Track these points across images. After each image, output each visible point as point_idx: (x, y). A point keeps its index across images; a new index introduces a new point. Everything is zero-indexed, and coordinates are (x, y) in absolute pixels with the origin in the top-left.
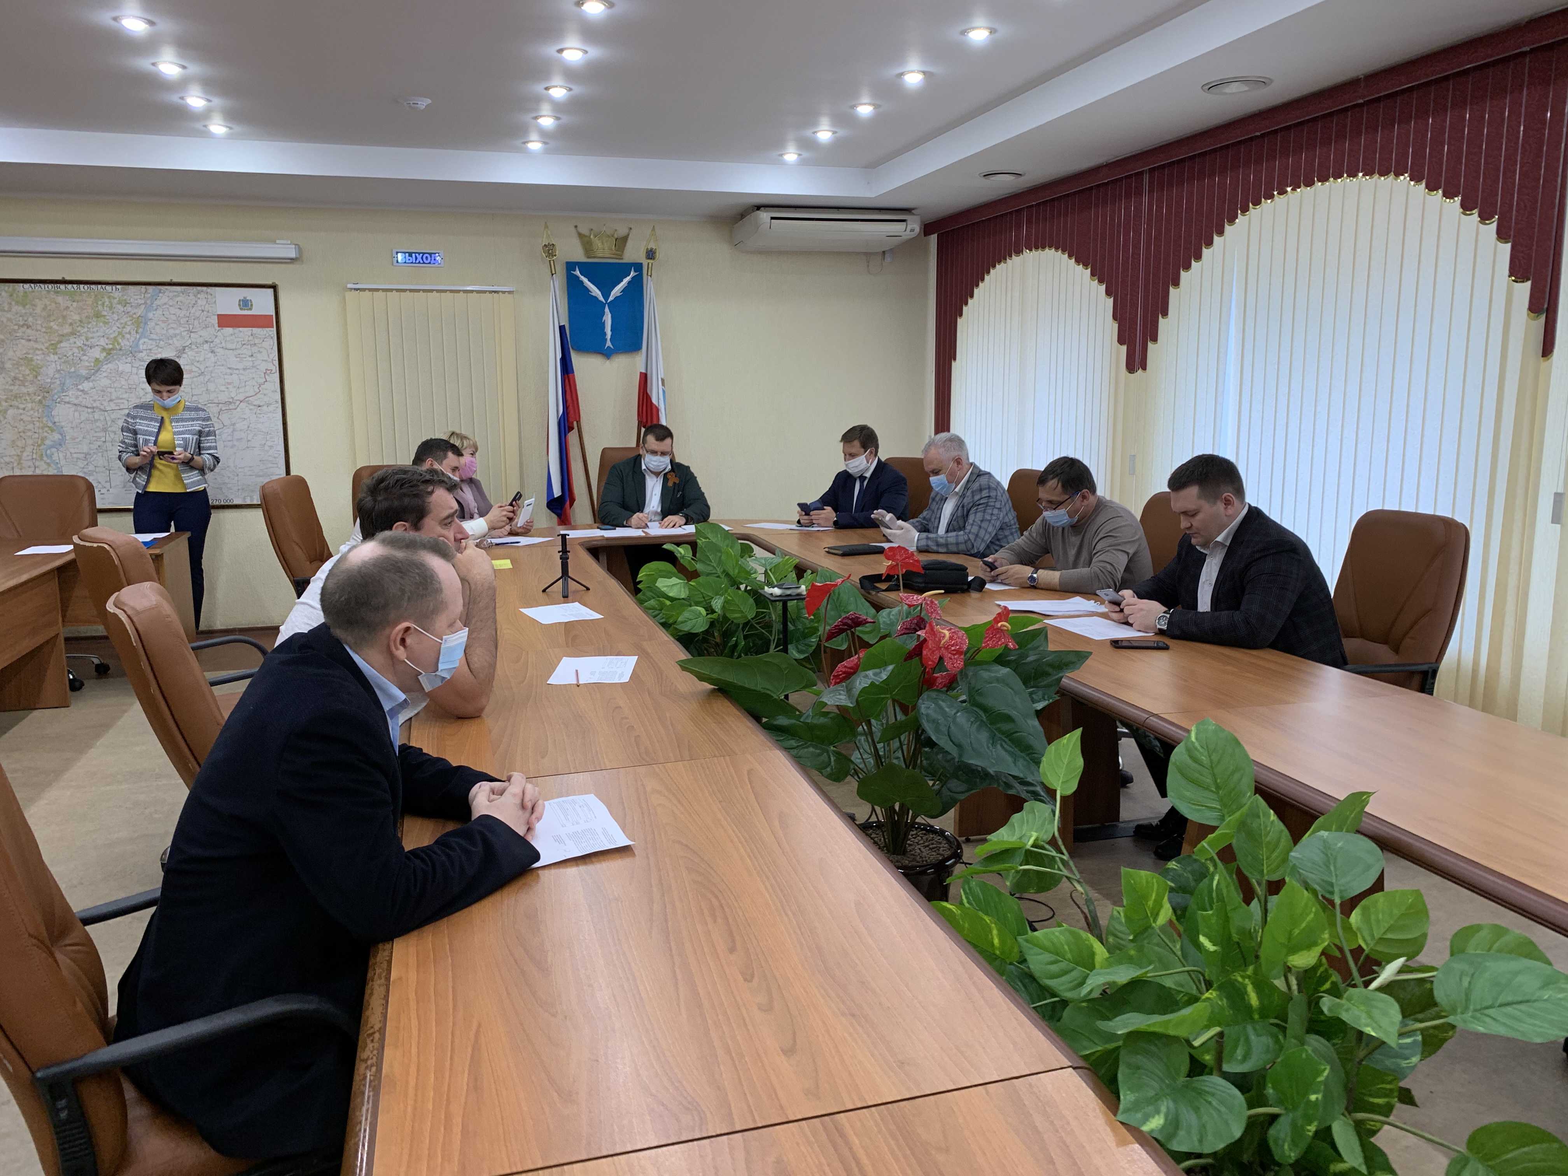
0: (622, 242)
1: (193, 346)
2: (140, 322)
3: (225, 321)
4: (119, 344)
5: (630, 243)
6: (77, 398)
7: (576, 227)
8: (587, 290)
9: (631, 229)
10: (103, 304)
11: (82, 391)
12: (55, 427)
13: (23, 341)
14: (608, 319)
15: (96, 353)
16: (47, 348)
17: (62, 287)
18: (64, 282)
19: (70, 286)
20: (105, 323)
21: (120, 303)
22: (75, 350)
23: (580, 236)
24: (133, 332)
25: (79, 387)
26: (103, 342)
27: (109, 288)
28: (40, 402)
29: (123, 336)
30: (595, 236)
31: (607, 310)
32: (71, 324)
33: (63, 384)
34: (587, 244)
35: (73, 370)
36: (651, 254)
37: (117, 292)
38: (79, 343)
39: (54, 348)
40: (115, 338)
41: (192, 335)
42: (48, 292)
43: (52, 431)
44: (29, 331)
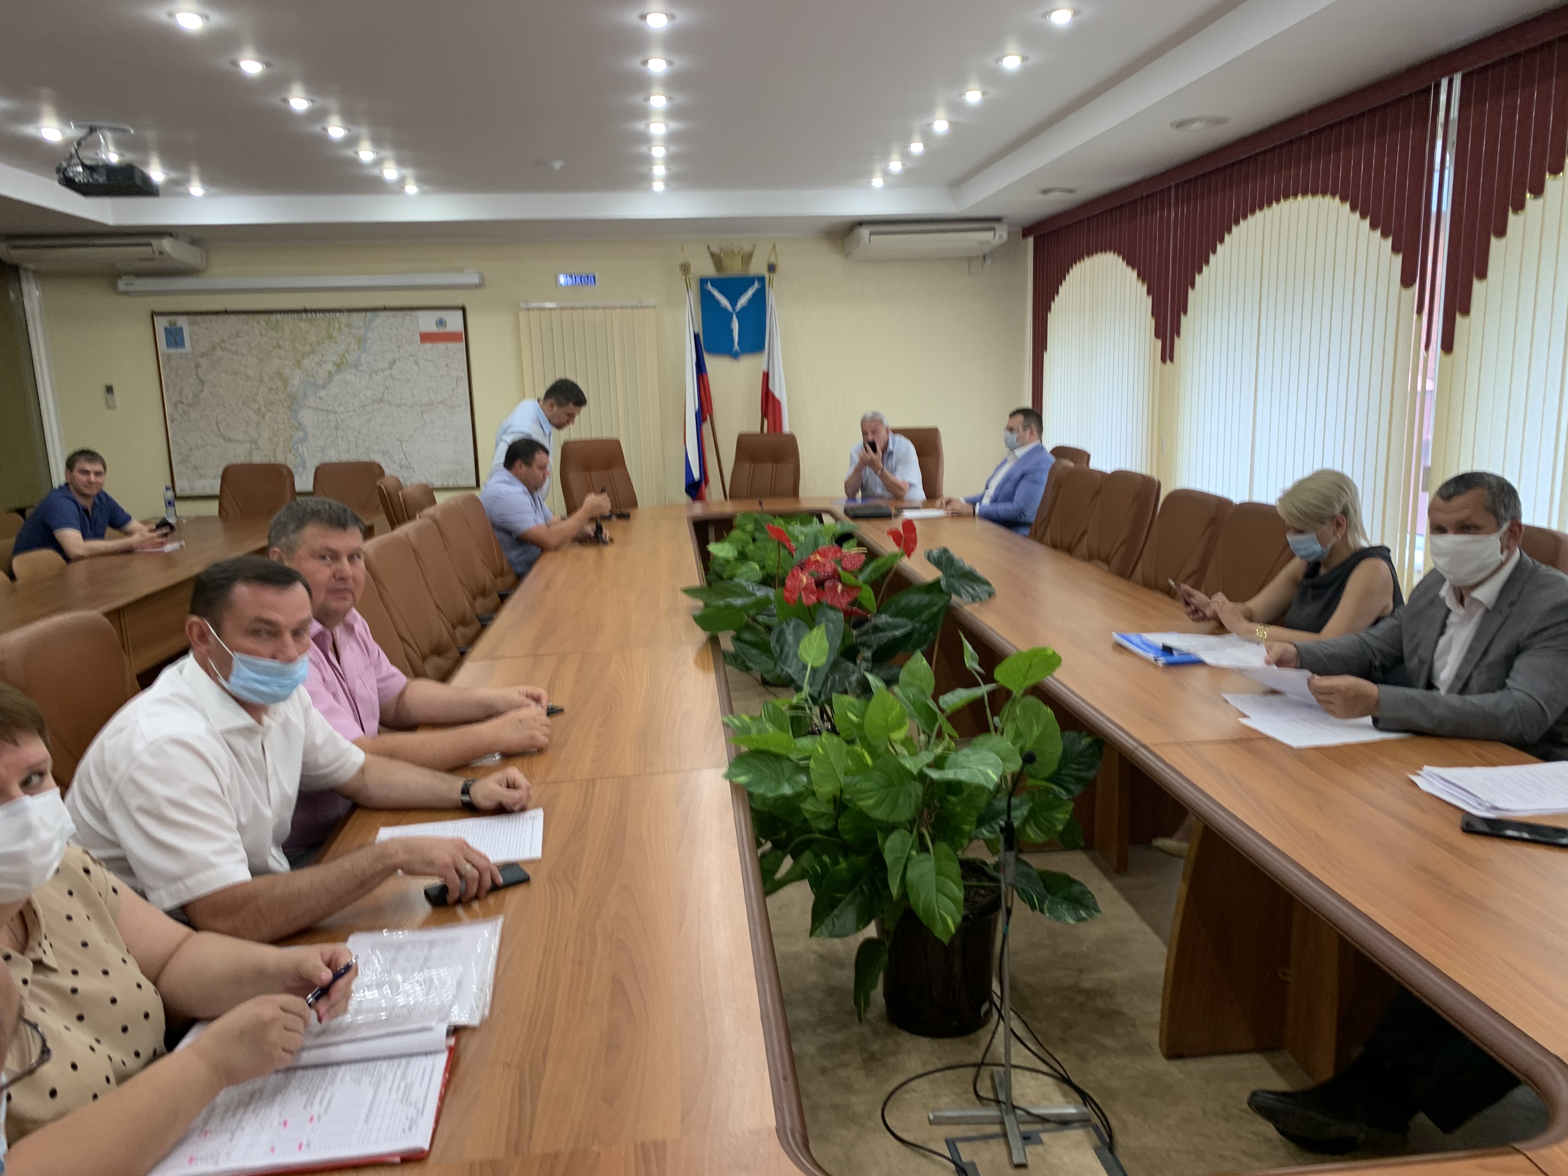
0: (747, 258)
1: (402, 360)
2: (361, 341)
3: (426, 338)
4: (346, 359)
5: (754, 260)
6: (315, 402)
7: (708, 248)
8: (717, 302)
9: (754, 246)
10: (334, 328)
11: (320, 398)
12: (300, 426)
13: (277, 360)
14: (735, 325)
15: (330, 367)
16: (294, 364)
17: (304, 315)
18: (306, 311)
19: (309, 315)
20: (336, 343)
21: (346, 325)
22: (314, 365)
23: (713, 255)
24: (356, 349)
25: (318, 395)
26: (334, 358)
27: (338, 315)
28: (289, 407)
29: (349, 353)
30: (725, 254)
31: (734, 317)
32: (311, 345)
33: (305, 394)
34: (717, 260)
35: (312, 380)
36: (772, 268)
37: (343, 318)
38: (317, 359)
39: (298, 364)
40: (343, 355)
41: (401, 350)
42: (294, 320)
43: (298, 430)
44: (281, 352)
